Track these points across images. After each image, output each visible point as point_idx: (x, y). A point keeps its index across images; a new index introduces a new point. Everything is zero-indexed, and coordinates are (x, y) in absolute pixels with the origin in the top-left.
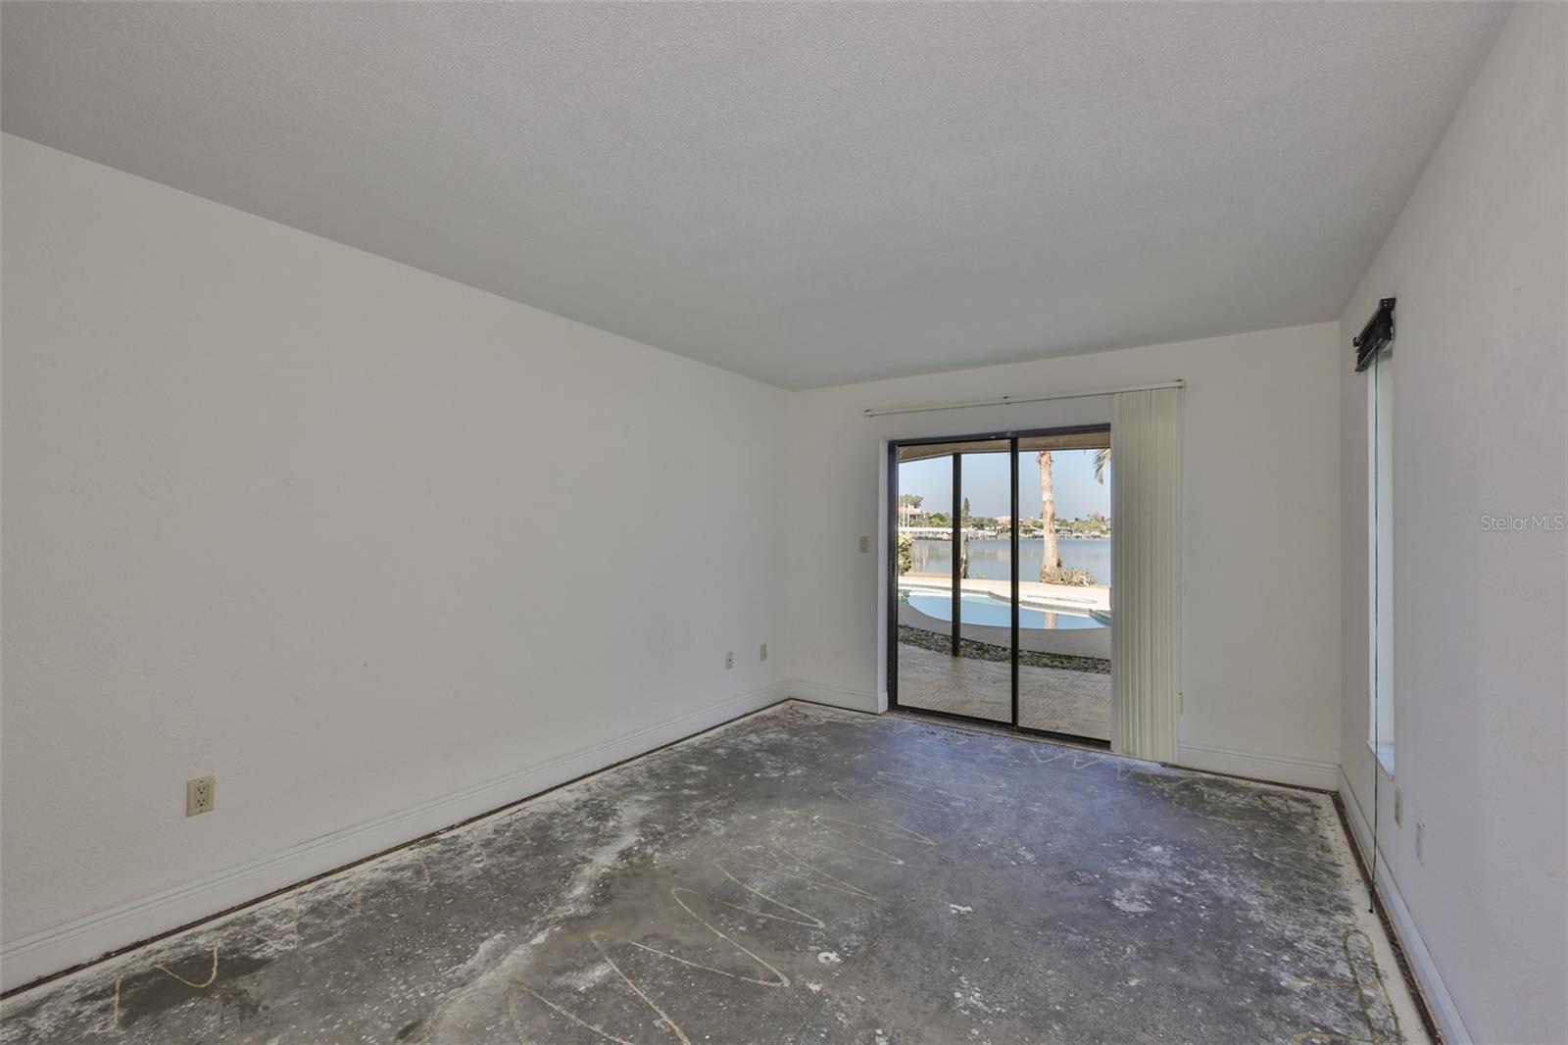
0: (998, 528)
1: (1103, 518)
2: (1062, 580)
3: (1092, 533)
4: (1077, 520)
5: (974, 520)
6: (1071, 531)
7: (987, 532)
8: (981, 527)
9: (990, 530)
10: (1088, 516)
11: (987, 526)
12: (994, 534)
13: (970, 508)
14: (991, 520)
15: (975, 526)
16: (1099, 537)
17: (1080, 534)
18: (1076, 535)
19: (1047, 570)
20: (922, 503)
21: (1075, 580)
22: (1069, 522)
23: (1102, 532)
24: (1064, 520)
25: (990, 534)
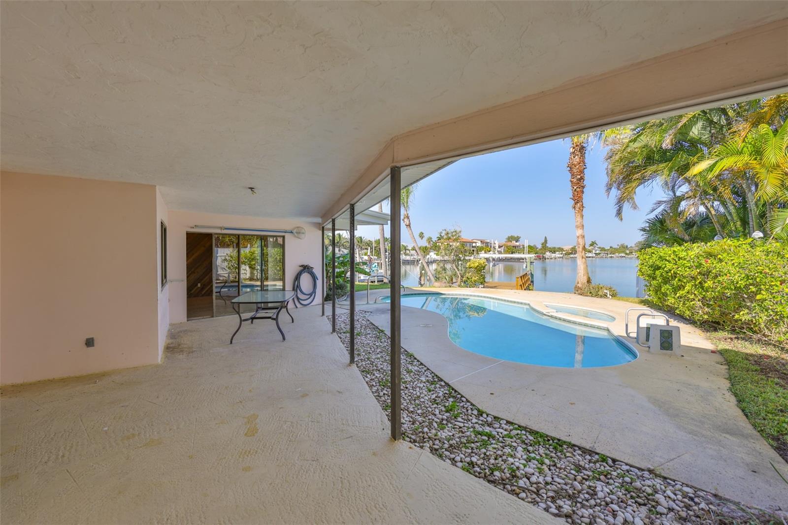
0: (564, 252)
1: (627, 246)
2: (590, 293)
3: (620, 255)
4: (611, 247)
5: (550, 248)
6: (607, 254)
7: (557, 255)
8: (554, 252)
9: (558, 254)
10: (618, 245)
11: (557, 251)
12: (561, 256)
13: (548, 242)
14: (559, 248)
15: (550, 251)
16: (624, 257)
17: (613, 256)
18: (610, 256)
19: (580, 285)
20: (520, 239)
21: (600, 293)
22: (606, 248)
23: (626, 254)
24: (603, 248)
25: (559, 256)
